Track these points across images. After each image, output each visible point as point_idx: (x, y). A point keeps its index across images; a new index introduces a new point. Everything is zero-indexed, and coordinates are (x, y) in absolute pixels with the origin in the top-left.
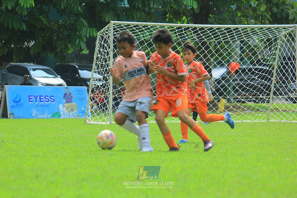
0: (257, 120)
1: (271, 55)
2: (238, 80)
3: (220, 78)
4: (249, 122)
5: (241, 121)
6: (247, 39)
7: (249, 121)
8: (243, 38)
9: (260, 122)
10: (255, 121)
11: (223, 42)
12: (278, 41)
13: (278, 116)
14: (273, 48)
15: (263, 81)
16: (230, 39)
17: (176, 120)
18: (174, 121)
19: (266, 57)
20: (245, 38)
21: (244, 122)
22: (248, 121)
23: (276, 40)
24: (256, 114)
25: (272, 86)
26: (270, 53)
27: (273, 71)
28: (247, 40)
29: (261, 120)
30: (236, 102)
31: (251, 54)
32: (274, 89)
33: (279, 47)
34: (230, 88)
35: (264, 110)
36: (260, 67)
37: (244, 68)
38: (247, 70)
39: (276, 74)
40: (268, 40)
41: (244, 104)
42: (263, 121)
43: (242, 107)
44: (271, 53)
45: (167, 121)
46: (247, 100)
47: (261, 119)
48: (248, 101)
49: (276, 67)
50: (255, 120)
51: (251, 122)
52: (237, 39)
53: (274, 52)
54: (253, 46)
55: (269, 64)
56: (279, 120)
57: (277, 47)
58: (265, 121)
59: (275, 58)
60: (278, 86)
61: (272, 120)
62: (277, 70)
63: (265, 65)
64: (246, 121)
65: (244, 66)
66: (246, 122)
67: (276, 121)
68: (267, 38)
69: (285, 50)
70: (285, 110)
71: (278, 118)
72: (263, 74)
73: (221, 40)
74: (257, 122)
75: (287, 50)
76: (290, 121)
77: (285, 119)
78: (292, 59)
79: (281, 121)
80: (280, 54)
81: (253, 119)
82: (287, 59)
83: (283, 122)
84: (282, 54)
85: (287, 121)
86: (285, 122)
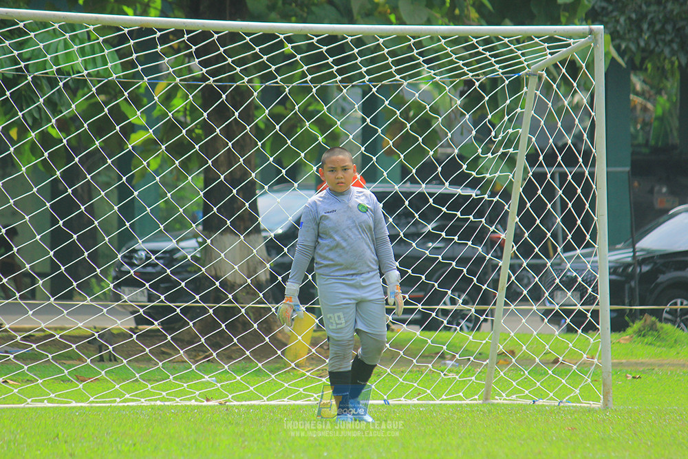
0: (444, 397)
1: (501, 142)
4: (414, 405)
5: (383, 402)
6: (406, 78)
7: (415, 401)
8: (391, 75)
9: (457, 405)
10: (438, 402)
11: (314, 90)
12: (525, 89)
13: (526, 383)
14: (506, 118)
15: (470, 243)
16: (339, 78)
17: (127, 396)
18: (118, 400)
19: (480, 150)
20: (398, 77)
21: (394, 405)
22: (409, 402)
23: (516, 86)
24: (442, 374)
25: (504, 263)
26: (496, 137)
27: (506, 207)
28: (405, 83)
29: (459, 398)
31: (420, 139)
32: (509, 277)
33: (530, 113)
35: (472, 358)
36: (459, 191)
37: (396, 192)
38: (407, 203)
39: (518, 219)
41: (395, 335)
42: (468, 402)
44: (500, 138)
45: (92, 399)
47: (461, 394)
49: (518, 190)
50: (438, 397)
51: (422, 405)
52: (367, 78)
53: (510, 131)
54: (428, 107)
55: (490, 180)
56: (526, 397)
57: (521, 114)
58: (476, 400)
60: (525, 264)
61: (501, 399)
62: (522, 204)
63: (474, 184)
64: (403, 401)
65: (396, 187)
66: (401, 405)
67: (518, 402)
68: (483, 79)
69: (551, 126)
70: (553, 358)
71: (527, 392)
72: (469, 218)
73: (306, 82)
74: (444, 405)
75: (559, 124)
76: (574, 404)
77: (551, 394)
78: (581, 160)
79: (536, 403)
80: (534, 139)
81: (429, 391)
82: (560, 158)
83: (546, 406)
84: (542, 138)
85: (562, 404)
86: (555, 406)
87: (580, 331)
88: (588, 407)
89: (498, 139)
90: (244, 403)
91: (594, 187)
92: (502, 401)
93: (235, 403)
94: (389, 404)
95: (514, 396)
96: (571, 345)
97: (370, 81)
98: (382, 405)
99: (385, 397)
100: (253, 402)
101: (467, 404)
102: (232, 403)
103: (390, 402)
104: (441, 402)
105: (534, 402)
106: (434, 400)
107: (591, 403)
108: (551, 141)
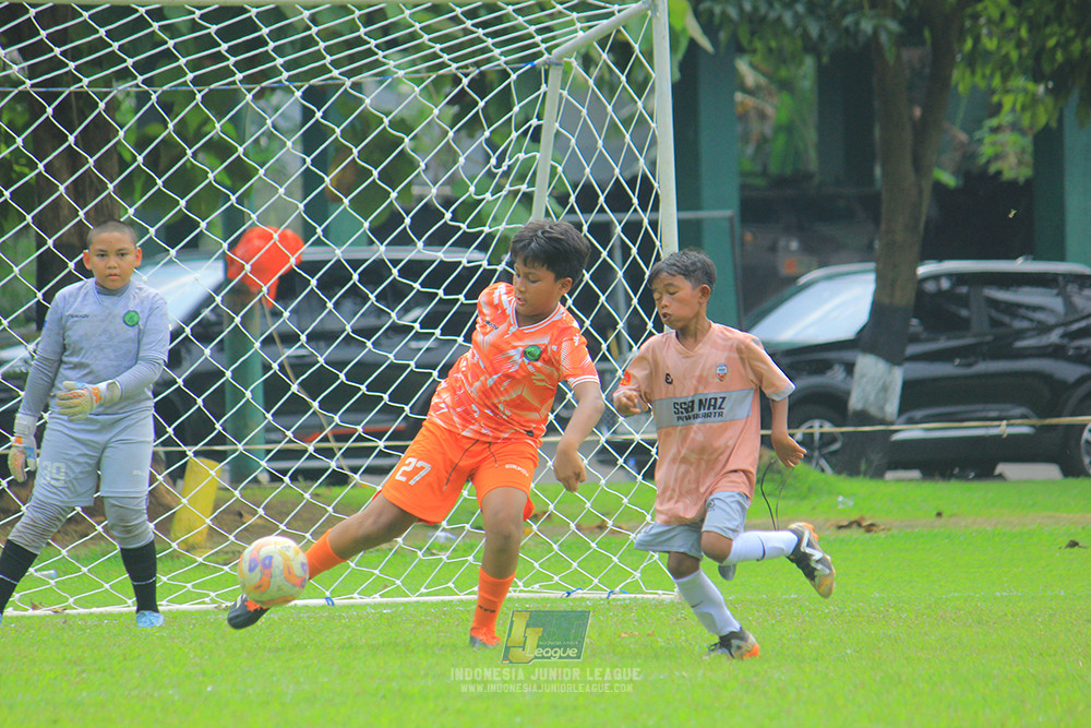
0: (423, 590)
1: (506, 174)
2: (303, 338)
3: (188, 330)
4: (375, 606)
5: (322, 602)
6: (349, 74)
7: (377, 598)
8: (324, 70)
9: (444, 603)
10: (413, 599)
11: (199, 97)
12: (543, 87)
13: (556, 564)
14: (514, 135)
15: (460, 340)
16: (239, 76)
19: (472, 189)
20: (335, 73)
21: (343, 606)
22: (367, 600)
23: (532, 80)
24: (420, 554)
26: (498, 166)
28: (348, 83)
29: (449, 592)
30: (286, 479)
31: (375, 173)
33: (551, 125)
34: (248, 394)
35: (468, 526)
36: (440, 255)
37: (338, 261)
38: (355, 277)
40: (480, 84)
41: (342, 493)
42: (462, 597)
43: (330, 509)
44: (504, 167)
46: (355, 462)
47: (450, 585)
48: (371, 471)
50: (414, 591)
51: (386, 605)
52: (285, 75)
53: (522, 156)
54: (386, 121)
55: (490, 236)
56: (557, 587)
57: (538, 129)
59: (528, 199)
61: (516, 592)
63: (466, 241)
64: (357, 599)
65: (338, 251)
66: (352, 606)
67: (542, 595)
68: (474, 72)
69: (588, 147)
70: (598, 522)
71: (556, 578)
72: (458, 300)
73: (185, 83)
74: (424, 603)
75: (600, 143)
76: (633, 596)
77: (596, 581)
78: (635, 201)
79: (573, 595)
80: (560, 169)
81: (398, 582)
82: (602, 199)
83: (588, 599)
84: (574, 167)
85: (613, 596)
86: (601, 599)
87: (640, 477)
88: (653, 599)
89: (500, 171)
90: (94, 610)
91: (658, 243)
92: (517, 594)
93: (81, 611)
94: (333, 604)
95: (537, 586)
96: (625, 500)
97: (290, 79)
98: (323, 606)
99: (328, 594)
100: (109, 609)
101: (461, 601)
102: (75, 611)
103: (336, 601)
104: (419, 599)
105: (569, 594)
106: (407, 596)
107: (660, 592)
108: (588, 170)
